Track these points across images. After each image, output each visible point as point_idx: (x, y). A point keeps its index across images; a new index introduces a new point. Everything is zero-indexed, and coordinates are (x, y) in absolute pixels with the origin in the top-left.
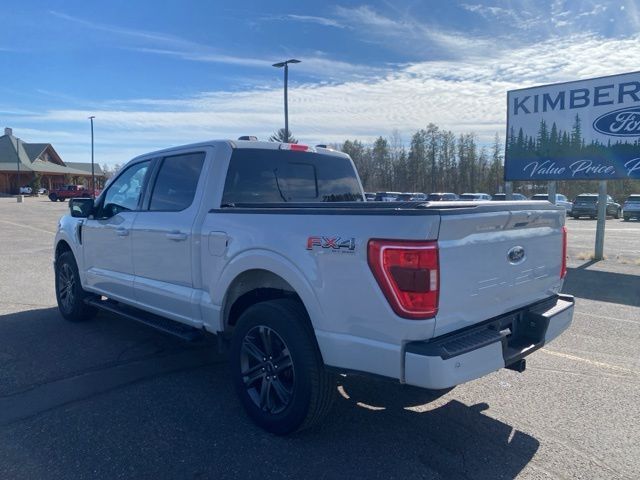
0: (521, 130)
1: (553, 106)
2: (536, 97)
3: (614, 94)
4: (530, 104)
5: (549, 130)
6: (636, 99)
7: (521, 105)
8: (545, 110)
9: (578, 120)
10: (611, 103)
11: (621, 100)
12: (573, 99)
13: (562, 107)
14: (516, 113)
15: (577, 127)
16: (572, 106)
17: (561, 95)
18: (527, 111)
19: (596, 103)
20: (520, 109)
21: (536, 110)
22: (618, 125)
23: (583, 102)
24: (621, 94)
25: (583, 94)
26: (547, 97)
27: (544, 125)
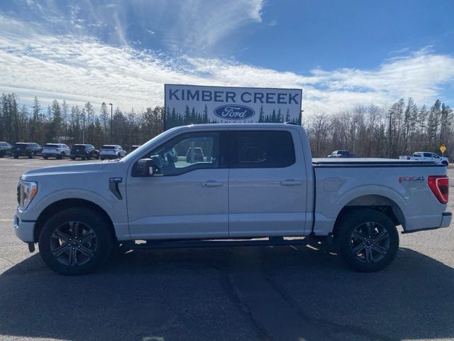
0: (174, 109)
1: (193, 98)
2: (183, 91)
3: (224, 96)
4: (179, 94)
5: (191, 111)
6: (234, 101)
7: (174, 94)
8: (188, 99)
9: (206, 108)
10: (222, 101)
11: (227, 101)
12: (203, 96)
13: (198, 100)
14: (171, 98)
15: (206, 111)
16: (203, 100)
17: (197, 93)
18: (178, 99)
19: (215, 100)
20: (173, 96)
21: (183, 99)
22: (226, 113)
23: (208, 98)
24: (227, 97)
25: (209, 94)
26: (189, 92)
27: (187, 108)
